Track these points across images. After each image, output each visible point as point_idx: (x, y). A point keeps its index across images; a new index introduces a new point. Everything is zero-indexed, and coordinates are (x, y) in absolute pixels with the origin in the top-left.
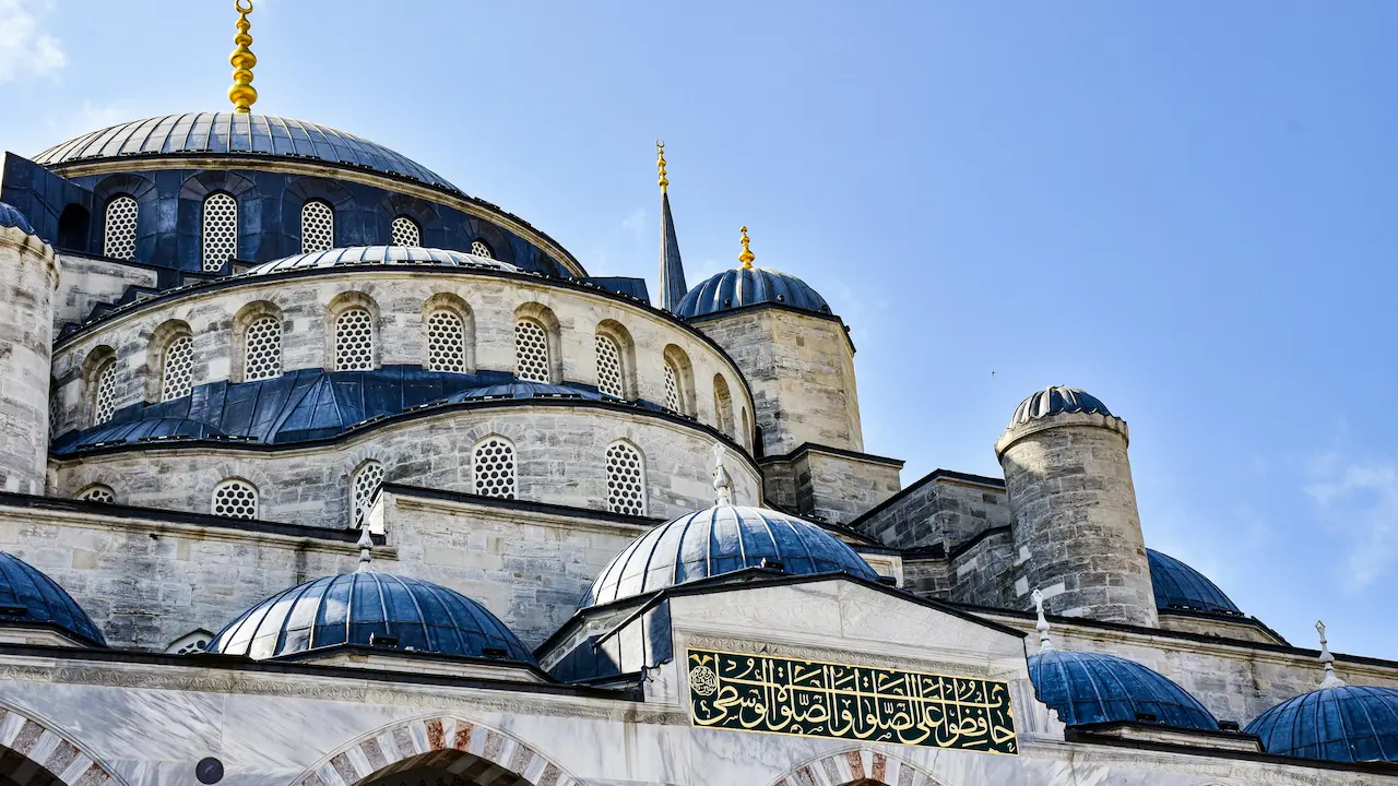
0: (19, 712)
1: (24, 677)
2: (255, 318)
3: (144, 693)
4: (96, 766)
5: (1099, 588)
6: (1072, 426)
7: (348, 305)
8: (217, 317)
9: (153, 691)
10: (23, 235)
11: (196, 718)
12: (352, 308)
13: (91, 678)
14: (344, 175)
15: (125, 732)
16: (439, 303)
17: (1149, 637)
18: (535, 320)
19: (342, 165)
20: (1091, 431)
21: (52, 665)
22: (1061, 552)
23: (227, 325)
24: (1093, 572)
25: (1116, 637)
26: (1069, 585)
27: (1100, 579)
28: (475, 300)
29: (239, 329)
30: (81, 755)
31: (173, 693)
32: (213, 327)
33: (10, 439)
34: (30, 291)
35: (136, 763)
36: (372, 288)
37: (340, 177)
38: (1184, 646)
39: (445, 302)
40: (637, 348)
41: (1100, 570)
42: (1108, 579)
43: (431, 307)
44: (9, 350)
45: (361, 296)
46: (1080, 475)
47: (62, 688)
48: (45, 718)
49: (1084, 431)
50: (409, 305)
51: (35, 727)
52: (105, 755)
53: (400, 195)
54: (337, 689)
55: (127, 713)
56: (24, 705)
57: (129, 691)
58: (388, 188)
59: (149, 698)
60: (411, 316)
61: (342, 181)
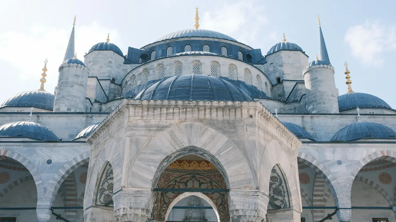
0: (16, 153)
1: (18, 147)
2: (146, 72)
3: (38, 148)
4: (29, 162)
5: (320, 105)
6: (315, 68)
7: (160, 66)
8: (139, 73)
9: (40, 148)
10: (76, 64)
11: (48, 152)
12: (161, 67)
13: (29, 146)
14: (193, 39)
15: (34, 155)
16: (177, 63)
17: (326, 116)
18: (197, 63)
19: (192, 37)
20: (320, 69)
21: (21, 144)
22: (312, 98)
23: (140, 74)
24: (318, 102)
25: (317, 117)
26: (313, 106)
27: (320, 103)
28: (183, 62)
29: (143, 74)
30: (26, 160)
31: (44, 148)
32: (138, 75)
33: (72, 102)
34: (78, 74)
35: (36, 161)
36: (163, 62)
37: (192, 39)
38: (336, 117)
39: (178, 63)
40: (221, 66)
41: (320, 101)
42: (322, 103)
43: (175, 64)
44: (73, 86)
45: (162, 64)
46: (317, 80)
47: (24, 148)
48: (21, 154)
49: (318, 69)
50: (170, 65)
51: (19, 155)
52: (30, 160)
53: (204, 40)
54: (75, 145)
55: (35, 152)
56: (17, 152)
57: (36, 148)
58: (202, 40)
59: (39, 149)
60: (170, 67)
61: (192, 40)
